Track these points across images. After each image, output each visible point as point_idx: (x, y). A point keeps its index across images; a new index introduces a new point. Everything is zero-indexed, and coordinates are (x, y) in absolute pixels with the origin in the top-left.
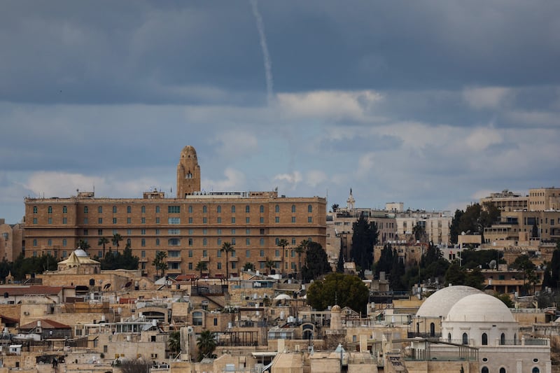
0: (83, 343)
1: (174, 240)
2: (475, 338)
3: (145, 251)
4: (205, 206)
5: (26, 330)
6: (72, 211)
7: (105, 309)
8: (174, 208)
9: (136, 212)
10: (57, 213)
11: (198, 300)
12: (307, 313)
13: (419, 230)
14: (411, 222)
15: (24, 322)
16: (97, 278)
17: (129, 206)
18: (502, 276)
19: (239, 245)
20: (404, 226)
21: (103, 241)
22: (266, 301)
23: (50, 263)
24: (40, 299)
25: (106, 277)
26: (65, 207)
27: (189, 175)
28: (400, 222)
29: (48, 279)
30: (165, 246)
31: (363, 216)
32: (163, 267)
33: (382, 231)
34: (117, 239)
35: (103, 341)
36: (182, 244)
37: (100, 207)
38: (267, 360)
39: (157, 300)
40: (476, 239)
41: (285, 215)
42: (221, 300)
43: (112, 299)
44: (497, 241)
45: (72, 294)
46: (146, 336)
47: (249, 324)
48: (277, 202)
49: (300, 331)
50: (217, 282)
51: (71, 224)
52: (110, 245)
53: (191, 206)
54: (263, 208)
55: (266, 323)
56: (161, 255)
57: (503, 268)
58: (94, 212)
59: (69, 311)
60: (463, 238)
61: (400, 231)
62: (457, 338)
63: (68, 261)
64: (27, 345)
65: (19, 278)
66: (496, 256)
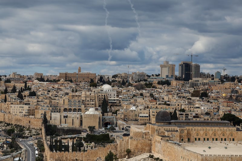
0: (62, 90)
1: (77, 78)
2: (107, 90)
3: (73, 80)
4: (81, 74)
5: (55, 89)
6: (65, 74)
7: (65, 86)
8: (77, 74)
9: (73, 75)
10: (63, 75)
11: (76, 85)
12: (89, 87)
13: (108, 78)
14: (107, 77)
15: (55, 87)
16: (64, 83)
17: (72, 74)
18: (117, 83)
19: (85, 79)
20: (106, 77)
21: (69, 78)
22: (84, 86)
23: (59, 80)
24: (57, 85)
25: (66, 82)
26: (64, 74)
27: (80, 70)
28: (106, 76)
29: (59, 82)
30: (76, 79)
31: (101, 76)
32: (76, 81)
33: (103, 78)
34: (70, 78)
35: (64, 90)
36: (78, 79)
37: (68, 74)
38: (82, 93)
39: (71, 85)
40: (114, 79)
41: (91, 75)
42: (79, 85)
43: (66, 85)
44: (117, 79)
45: (61, 84)
46: (69, 90)
47: (82, 88)
48: (90, 74)
49: (88, 89)
50: (79, 83)
51: (65, 76)
52: (69, 79)
53: (79, 74)
54: (88, 74)
55: (84, 88)
56: (75, 80)
57: (117, 82)
58: (68, 75)
59: (60, 86)
60: (113, 79)
61: (106, 78)
62: (105, 91)
63: (61, 80)
64: (55, 90)
65: (55, 82)
66: (116, 81)
